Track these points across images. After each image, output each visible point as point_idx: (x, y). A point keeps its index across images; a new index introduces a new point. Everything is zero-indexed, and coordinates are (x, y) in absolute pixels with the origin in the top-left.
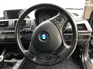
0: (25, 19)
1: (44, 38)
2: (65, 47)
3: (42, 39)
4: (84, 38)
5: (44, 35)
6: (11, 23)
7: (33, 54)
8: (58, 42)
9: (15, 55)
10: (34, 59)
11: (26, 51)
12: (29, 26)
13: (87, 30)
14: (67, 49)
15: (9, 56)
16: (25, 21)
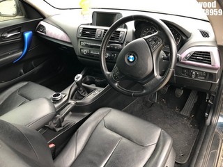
0: (118, 29)
1: (131, 60)
2: (154, 77)
3: (128, 60)
4: (205, 77)
5: (132, 57)
6: (99, 33)
7: (116, 78)
8: (147, 69)
9: (96, 80)
10: (116, 84)
11: (109, 73)
12: (122, 42)
13: (210, 64)
14: (157, 80)
15: (88, 80)
16: (119, 32)
